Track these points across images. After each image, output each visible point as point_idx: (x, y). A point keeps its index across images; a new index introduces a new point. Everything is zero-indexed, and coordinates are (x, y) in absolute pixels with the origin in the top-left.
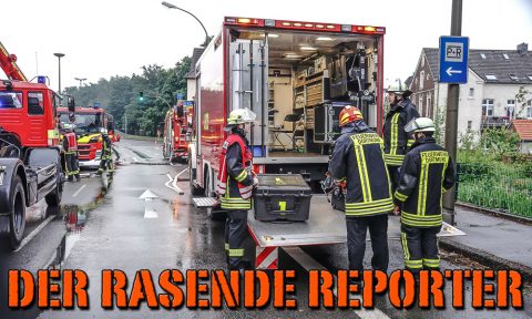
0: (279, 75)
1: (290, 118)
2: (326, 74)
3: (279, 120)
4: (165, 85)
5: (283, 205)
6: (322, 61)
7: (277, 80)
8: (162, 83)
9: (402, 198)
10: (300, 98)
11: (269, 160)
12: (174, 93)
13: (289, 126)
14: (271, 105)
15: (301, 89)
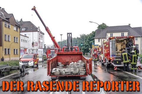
0: (118, 43)
1: (120, 50)
2: (126, 43)
3: (118, 51)
4: (87, 40)
5: (117, 62)
6: (125, 41)
7: (117, 44)
8: (86, 39)
9: (131, 61)
10: (122, 47)
11: (116, 57)
12: (90, 42)
13: (120, 51)
14: (116, 48)
15: (122, 45)
